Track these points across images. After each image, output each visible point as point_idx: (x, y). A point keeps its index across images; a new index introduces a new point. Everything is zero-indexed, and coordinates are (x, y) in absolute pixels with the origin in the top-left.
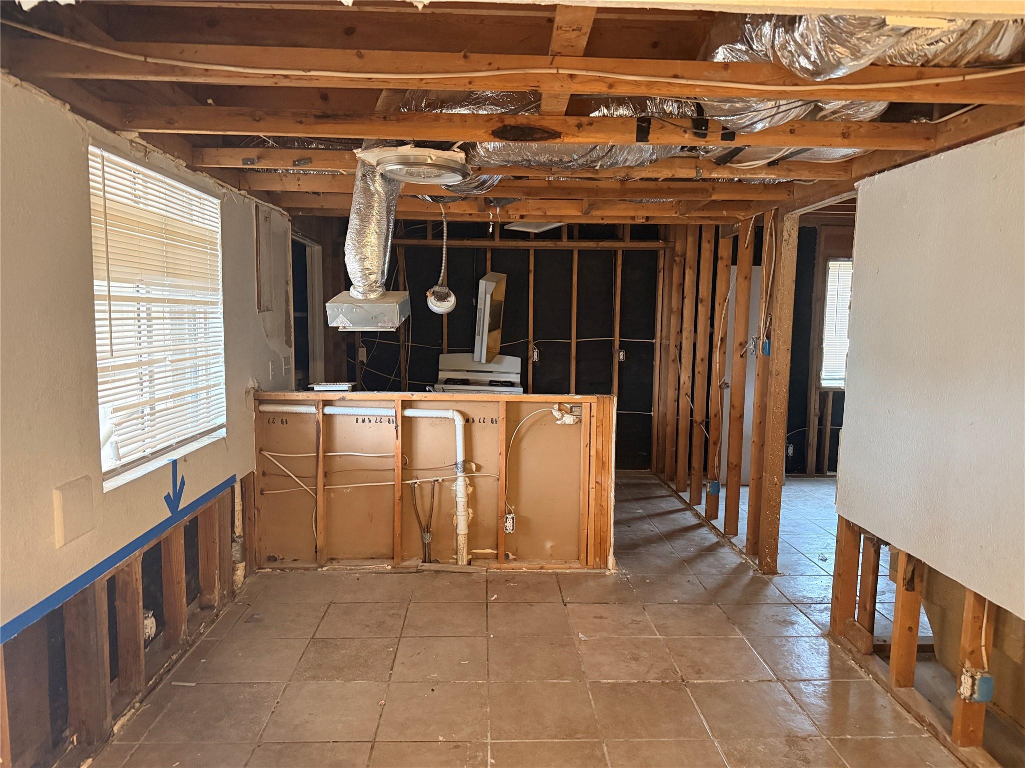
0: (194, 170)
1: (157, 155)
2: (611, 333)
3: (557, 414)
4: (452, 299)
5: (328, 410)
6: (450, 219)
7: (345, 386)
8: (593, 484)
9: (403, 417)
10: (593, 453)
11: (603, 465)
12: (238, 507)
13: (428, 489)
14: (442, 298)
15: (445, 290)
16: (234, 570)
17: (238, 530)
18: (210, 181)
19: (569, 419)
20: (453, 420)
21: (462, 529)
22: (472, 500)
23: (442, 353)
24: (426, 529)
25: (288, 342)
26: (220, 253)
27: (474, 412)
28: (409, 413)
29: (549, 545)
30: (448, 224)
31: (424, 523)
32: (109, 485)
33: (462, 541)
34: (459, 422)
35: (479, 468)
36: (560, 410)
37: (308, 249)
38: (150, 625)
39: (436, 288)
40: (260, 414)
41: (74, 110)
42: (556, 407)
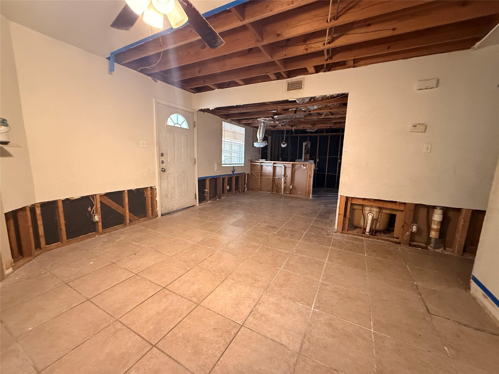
0: (240, 124)
1: (233, 122)
2: (337, 155)
3: (302, 167)
4: (286, 144)
5: (262, 164)
6: (286, 129)
7: (264, 160)
8: (308, 180)
9: (274, 166)
10: (308, 174)
11: (310, 177)
12: (246, 178)
13: (277, 179)
14: (284, 144)
15: (284, 143)
16: (245, 189)
17: (246, 182)
18: (243, 125)
19: (305, 168)
20: (282, 167)
21: (283, 187)
22: (285, 182)
23: (296, 159)
24: (277, 187)
25: (260, 153)
26: (244, 137)
27: (286, 165)
28: (275, 165)
29: (299, 192)
30: (286, 130)
31: (276, 185)
32: (223, 166)
33: (283, 189)
34: (283, 167)
35: (287, 176)
36: (303, 166)
37: (268, 138)
38: (228, 188)
39: (283, 142)
40: (251, 164)
41: (221, 117)
42: (302, 165)
